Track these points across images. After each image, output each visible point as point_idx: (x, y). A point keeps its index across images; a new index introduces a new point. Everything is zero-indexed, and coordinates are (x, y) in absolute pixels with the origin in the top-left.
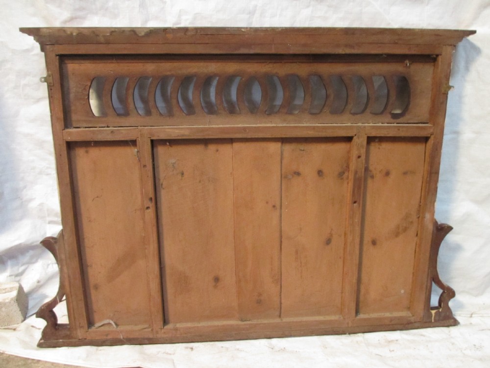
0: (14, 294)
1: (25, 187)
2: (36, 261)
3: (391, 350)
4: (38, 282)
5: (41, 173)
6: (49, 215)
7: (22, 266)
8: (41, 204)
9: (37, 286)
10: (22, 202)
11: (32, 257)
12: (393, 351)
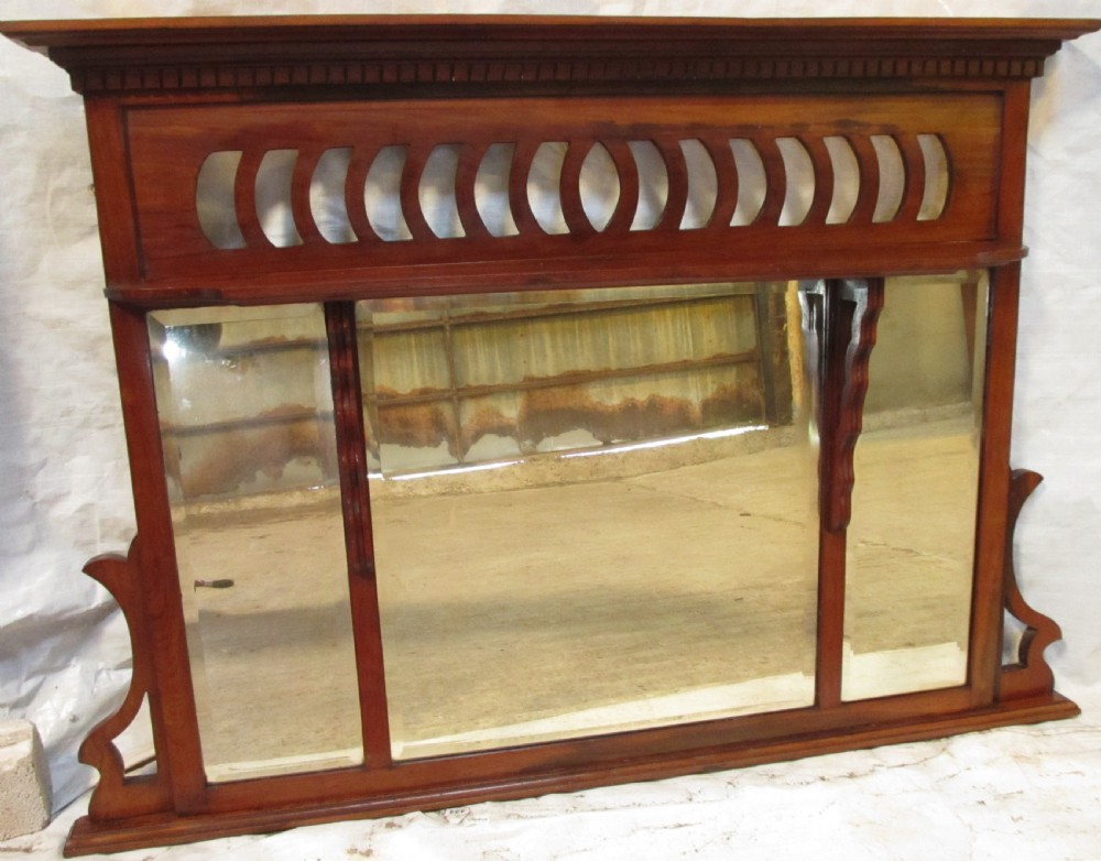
0: (25, 748)
1: (43, 464)
2: (64, 666)
3: (1015, 817)
4: (74, 719)
5: (86, 424)
6: (103, 537)
7: (28, 678)
8: (86, 508)
9: (70, 731)
10: (35, 504)
11: (55, 654)
12: (1021, 818)
